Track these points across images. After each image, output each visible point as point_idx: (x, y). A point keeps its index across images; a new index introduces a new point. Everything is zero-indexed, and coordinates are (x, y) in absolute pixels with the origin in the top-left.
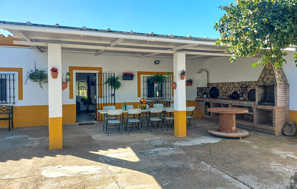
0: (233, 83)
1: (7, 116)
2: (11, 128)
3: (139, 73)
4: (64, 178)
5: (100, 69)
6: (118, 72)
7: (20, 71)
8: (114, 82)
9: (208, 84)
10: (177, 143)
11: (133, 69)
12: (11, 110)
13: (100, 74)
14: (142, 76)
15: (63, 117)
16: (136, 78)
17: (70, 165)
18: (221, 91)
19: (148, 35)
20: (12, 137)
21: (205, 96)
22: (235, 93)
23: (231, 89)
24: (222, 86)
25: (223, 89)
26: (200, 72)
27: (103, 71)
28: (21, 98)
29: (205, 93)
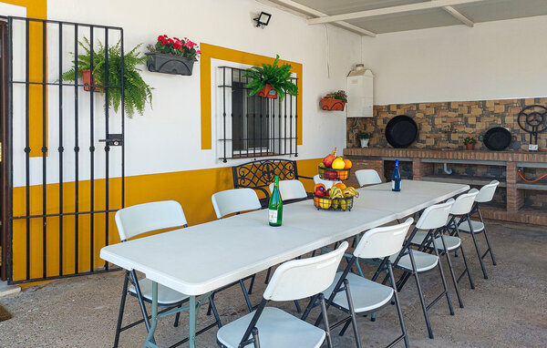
9: (374, 109)
14: (214, 62)
18: (426, 128)
21: (364, 143)
22: (495, 131)
23: (472, 121)
24: (431, 112)
25: (438, 121)
26: (354, 73)
29: (364, 134)
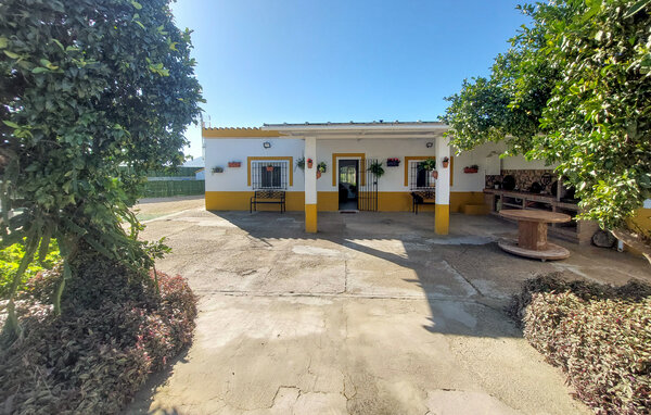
0: (534, 171)
1: (279, 200)
2: (283, 212)
3: (407, 159)
4: (307, 255)
5: (363, 155)
6: (382, 159)
7: (291, 159)
8: (377, 170)
9: (502, 171)
10: (431, 241)
11: (400, 154)
12: (283, 195)
13: (363, 160)
14: (410, 161)
15: (317, 204)
16: (402, 165)
17: (316, 246)
18: (518, 181)
19: (392, 124)
20: (282, 219)
21: (497, 187)
22: (535, 184)
23: (531, 179)
24: (519, 174)
25: (521, 178)
26: (490, 155)
27: (366, 157)
28: (291, 184)
29: (497, 183)
